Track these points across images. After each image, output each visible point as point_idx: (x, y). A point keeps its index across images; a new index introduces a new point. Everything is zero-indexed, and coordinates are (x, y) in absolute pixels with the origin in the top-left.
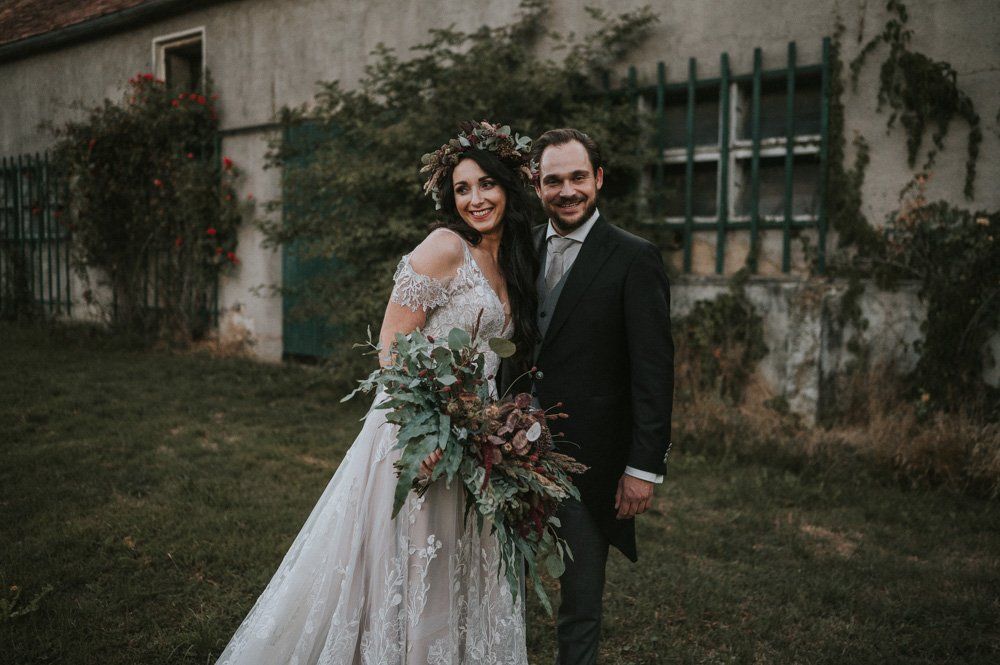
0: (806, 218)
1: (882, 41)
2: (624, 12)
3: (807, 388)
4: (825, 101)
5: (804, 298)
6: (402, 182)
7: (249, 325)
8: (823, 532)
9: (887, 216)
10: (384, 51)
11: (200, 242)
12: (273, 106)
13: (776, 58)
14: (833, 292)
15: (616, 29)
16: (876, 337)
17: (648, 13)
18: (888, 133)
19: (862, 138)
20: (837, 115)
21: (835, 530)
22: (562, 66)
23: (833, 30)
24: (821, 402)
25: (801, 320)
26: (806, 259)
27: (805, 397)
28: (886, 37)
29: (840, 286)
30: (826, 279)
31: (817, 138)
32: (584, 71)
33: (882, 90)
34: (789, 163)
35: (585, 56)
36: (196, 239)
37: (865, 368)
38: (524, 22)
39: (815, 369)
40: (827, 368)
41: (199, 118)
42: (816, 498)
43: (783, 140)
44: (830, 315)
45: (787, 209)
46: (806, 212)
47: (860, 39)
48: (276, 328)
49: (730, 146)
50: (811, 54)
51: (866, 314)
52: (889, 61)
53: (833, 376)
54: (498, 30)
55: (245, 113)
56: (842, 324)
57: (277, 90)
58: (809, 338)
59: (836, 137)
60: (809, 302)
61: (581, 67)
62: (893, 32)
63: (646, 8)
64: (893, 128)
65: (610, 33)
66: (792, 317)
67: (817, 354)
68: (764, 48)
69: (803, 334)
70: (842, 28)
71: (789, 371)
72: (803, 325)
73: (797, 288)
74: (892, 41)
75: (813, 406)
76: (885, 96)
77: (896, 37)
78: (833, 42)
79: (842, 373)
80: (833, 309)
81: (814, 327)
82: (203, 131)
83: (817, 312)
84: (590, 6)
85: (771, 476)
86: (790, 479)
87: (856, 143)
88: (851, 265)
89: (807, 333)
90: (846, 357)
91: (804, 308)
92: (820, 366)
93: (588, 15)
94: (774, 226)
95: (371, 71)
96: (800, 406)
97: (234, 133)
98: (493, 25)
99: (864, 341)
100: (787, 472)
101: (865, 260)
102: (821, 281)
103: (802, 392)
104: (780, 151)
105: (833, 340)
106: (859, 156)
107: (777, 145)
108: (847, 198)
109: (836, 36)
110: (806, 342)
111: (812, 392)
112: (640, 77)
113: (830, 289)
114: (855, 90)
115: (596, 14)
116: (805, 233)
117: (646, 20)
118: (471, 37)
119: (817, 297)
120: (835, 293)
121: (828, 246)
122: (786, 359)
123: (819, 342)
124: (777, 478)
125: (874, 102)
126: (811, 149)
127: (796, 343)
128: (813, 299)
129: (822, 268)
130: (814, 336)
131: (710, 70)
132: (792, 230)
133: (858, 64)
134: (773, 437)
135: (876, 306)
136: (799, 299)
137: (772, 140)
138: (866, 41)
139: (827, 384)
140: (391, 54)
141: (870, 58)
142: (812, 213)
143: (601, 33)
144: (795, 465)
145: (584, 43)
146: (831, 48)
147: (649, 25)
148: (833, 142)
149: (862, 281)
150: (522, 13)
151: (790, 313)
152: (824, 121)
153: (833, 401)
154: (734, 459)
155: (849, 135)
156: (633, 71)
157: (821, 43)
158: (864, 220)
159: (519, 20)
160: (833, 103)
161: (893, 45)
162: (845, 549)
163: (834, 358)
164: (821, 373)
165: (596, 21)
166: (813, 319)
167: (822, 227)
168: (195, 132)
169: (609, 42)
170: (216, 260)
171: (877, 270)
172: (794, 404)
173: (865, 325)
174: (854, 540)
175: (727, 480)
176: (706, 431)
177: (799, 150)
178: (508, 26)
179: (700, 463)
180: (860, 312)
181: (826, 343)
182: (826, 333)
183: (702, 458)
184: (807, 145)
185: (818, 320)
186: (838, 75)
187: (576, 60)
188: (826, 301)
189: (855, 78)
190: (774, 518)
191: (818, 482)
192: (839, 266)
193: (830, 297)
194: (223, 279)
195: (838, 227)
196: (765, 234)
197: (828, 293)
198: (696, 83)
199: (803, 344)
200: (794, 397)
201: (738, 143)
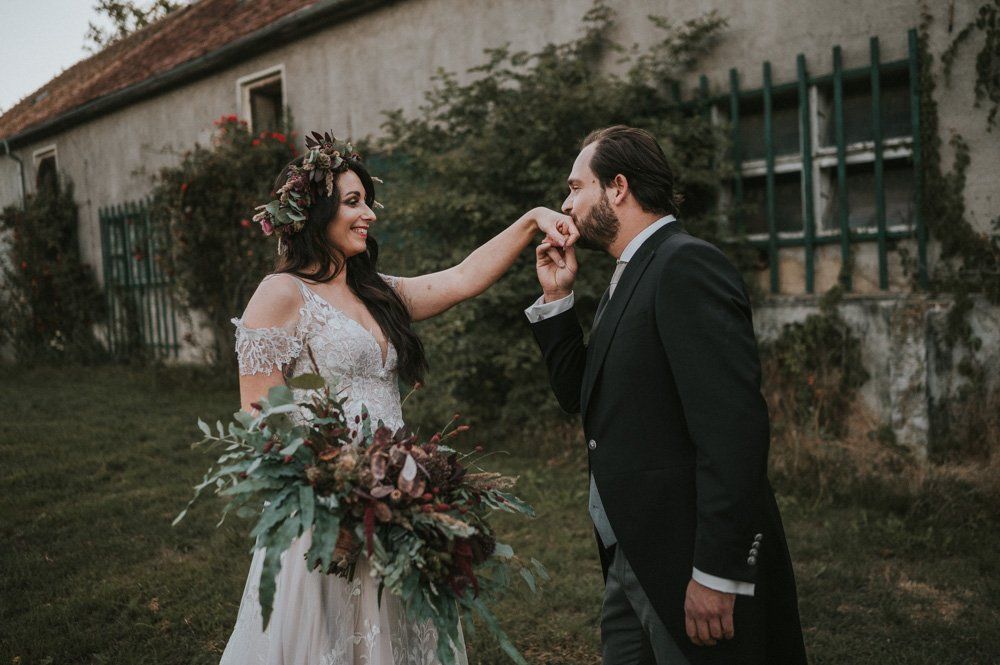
0: (902, 228)
1: (976, 29)
2: (689, 18)
3: (916, 416)
4: (914, 99)
5: (904, 316)
6: (463, 210)
8: (925, 589)
9: (993, 222)
10: (445, 76)
13: (858, 54)
14: (937, 309)
15: (682, 36)
16: (992, 357)
17: (715, 18)
18: (989, 130)
19: (959, 137)
20: (930, 114)
21: (940, 587)
22: (627, 80)
23: (920, 21)
24: (932, 432)
25: (903, 341)
26: (905, 274)
27: (913, 428)
28: (980, 24)
29: (945, 302)
30: (928, 294)
31: (909, 140)
32: (651, 83)
33: (979, 82)
34: (879, 168)
35: (651, 68)
37: (981, 393)
38: (589, 37)
39: (922, 396)
40: (937, 393)
42: (922, 546)
43: (871, 144)
44: (936, 334)
45: (880, 220)
46: (903, 222)
47: (950, 29)
49: (813, 154)
50: (896, 49)
51: (978, 332)
52: (985, 50)
53: (944, 404)
54: (562, 47)
56: (951, 345)
57: (353, 123)
58: (913, 361)
59: (930, 138)
60: (910, 321)
61: (647, 80)
62: (987, 17)
63: (714, 13)
64: (995, 124)
65: (677, 42)
66: (892, 338)
67: (923, 379)
68: (844, 47)
69: (906, 357)
70: (929, 18)
71: (893, 398)
72: (905, 347)
73: (896, 306)
74: (988, 28)
75: (924, 437)
76: (983, 88)
77: (992, 23)
78: (920, 34)
79: (954, 399)
80: (939, 328)
81: (917, 349)
83: (921, 331)
84: (654, 14)
85: (871, 519)
86: (894, 522)
87: (952, 143)
88: (957, 278)
89: (910, 356)
90: (958, 381)
91: (905, 328)
92: (928, 390)
93: (653, 24)
94: (867, 239)
95: (431, 97)
96: (907, 438)
98: (557, 42)
99: (978, 362)
100: (891, 515)
101: (971, 272)
102: (923, 297)
103: (909, 421)
104: (869, 157)
105: (942, 363)
106: (957, 156)
107: (865, 150)
108: (947, 204)
109: (923, 27)
110: (910, 366)
111: (921, 422)
112: (712, 86)
113: (933, 306)
114: (948, 85)
115: (660, 22)
116: (902, 245)
117: (714, 25)
118: (535, 55)
119: (919, 315)
120: (939, 310)
121: (929, 260)
122: (889, 385)
123: (925, 365)
124: (879, 523)
125: (971, 96)
126: (903, 152)
127: (898, 367)
128: (915, 318)
129: (924, 282)
130: (918, 359)
131: (786, 72)
132: (888, 243)
133: (949, 57)
134: (875, 474)
135: (989, 323)
136: (899, 318)
137: (859, 146)
138: (957, 30)
139: (937, 413)
140: (452, 78)
141: (963, 48)
142: (908, 222)
143: (667, 42)
144: (900, 507)
145: (651, 54)
146: (918, 42)
147: (717, 30)
148: (927, 142)
149: (970, 296)
150: (587, 27)
151: (889, 333)
152: (916, 121)
153: (946, 430)
154: (831, 499)
155: (945, 136)
156: (704, 80)
157: (906, 35)
158: (968, 226)
159: (583, 35)
160: (926, 99)
161: (988, 32)
162: (949, 611)
163: (944, 381)
164: (930, 400)
165: (660, 30)
166: (916, 340)
167: (922, 238)
169: (676, 51)
171: (988, 282)
172: (902, 435)
173: (978, 344)
174: (961, 600)
175: (821, 524)
176: (799, 469)
177: (889, 154)
178: (572, 42)
179: (791, 504)
180: (970, 331)
181: (933, 367)
182: (932, 355)
183: (793, 500)
184: (898, 149)
185: (922, 341)
186: (927, 69)
187: (642, 72)
189: (947, 72)
190: (869, 572)
191: (927, 526)
192: (944, 280)
193: (935, 314)
195: (939, 237)
196: (858, 249)
197: (931, 310)
198: (772, 89)
199: (907, 367)
200: (901, 428)
201: (822, 151)
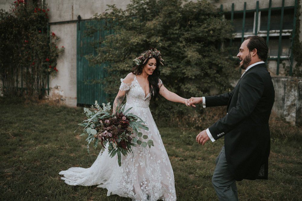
0: (285, 57)
3: (292, 113)
4: (295, 18)
5: (291, 83)
7: (62, 94)
11: (42, 63)
12: (73, 14)
24: (297, 118)
26: (285, 70)
27: (292, 116)
30: (297, 77)
34: (280, 38)
36: (41, 62)
39: (295, 107)
40: (298, 106)
41: (42, 17)
43: (279, 31)
44: (300, 89)
46: (286, 55)
48: (74, 94)
49: (258, 33)
53: (300, 109)
55: (60, 16)
57: (74, 8)
60: (293, 85)
66: (286, 90)
67: (295, 102)
69: (291, 95)
71: (285, 107)
72: (291, 92)
73: (288, 80)
75: (295, 119)
81: (295, 93)
82: (43, 23)
83: (296, 88)
88: (301, 72)
89: (292, 95)
91: (291, 87)
94: (273, 59)
96: (289, 119)
97: (55, 23)
103: (291, 114)
104: (277, 35)
105: (300, 97)
107: (276, 32)
110: (292, 98)
111: (294, 115)
112: (224, 8)
113: (300, 80)
116: (284, 62)
119: (296, 83)
121: (293, 67)
122: (284, 104)
123: (296, 98)
126: (288, 34)
127: (288, 98)
129: (290, 73)
130: (295, 96)
131: (251, 6)
132: (279, 61)
136: (289, 84)
137: (274, 31)
139: (298, 112)
142: (288, 55)
151: (285, 88)
152: (295, 25)
155: (301, 30)
156: (222, 6)
160: (298, 19)
163: (300, 103)
166: (295, 90)
168: (40, 23)
170: (49, 70)
177: (283, 34)
184: (286, 33)
186: (299, 10)
188: (299, 84)
194: (51, 77)
195: (296, 60)
196: (269, 62)
197: (299, 82)
198: (246, 11)
199: (291, 98)
200: (288, 117)
201: (261, 32)
